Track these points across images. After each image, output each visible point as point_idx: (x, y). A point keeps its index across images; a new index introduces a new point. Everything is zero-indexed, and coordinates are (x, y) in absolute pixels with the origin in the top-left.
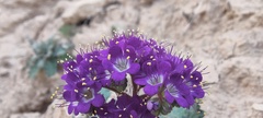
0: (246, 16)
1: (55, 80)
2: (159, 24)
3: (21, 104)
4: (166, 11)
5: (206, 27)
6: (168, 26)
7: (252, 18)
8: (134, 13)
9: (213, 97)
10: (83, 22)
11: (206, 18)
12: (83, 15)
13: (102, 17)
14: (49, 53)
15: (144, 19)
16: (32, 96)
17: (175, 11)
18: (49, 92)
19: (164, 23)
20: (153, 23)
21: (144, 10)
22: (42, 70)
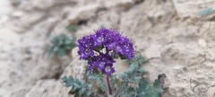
0: (185, 19)
1: (64, 60)
2: (132, 24)
3: (43, 75)
4: (137, 15)
5: (162, 26)
6: (139, 25)
7: (189, 20)
8: (116, 16)
9: (156, 65)
10: (82, 22)
11: (162, 20)
12: (82, 18)
13: (95, 19)
14: (61, 43)
15: (123, 20)
16: (49, 70)
17: (144, 14)
18: (60, 68)
19: (136, 23)
20: (129, 23)
21: (124, 14)
22: (56, 53)
